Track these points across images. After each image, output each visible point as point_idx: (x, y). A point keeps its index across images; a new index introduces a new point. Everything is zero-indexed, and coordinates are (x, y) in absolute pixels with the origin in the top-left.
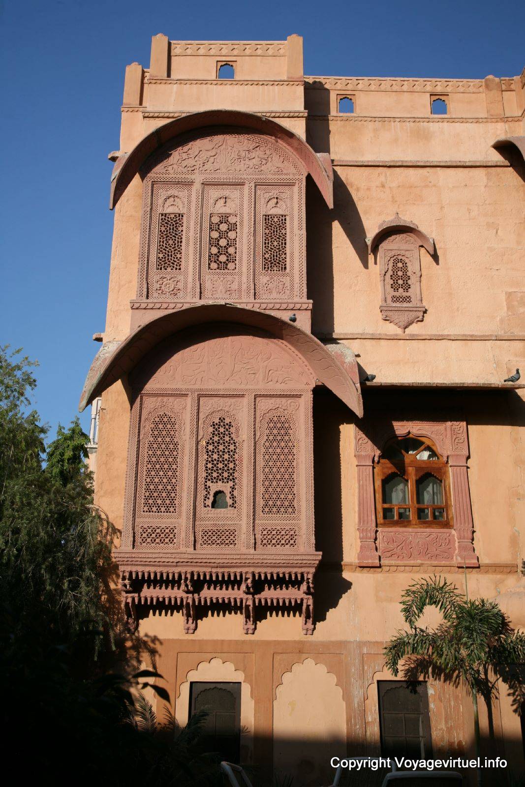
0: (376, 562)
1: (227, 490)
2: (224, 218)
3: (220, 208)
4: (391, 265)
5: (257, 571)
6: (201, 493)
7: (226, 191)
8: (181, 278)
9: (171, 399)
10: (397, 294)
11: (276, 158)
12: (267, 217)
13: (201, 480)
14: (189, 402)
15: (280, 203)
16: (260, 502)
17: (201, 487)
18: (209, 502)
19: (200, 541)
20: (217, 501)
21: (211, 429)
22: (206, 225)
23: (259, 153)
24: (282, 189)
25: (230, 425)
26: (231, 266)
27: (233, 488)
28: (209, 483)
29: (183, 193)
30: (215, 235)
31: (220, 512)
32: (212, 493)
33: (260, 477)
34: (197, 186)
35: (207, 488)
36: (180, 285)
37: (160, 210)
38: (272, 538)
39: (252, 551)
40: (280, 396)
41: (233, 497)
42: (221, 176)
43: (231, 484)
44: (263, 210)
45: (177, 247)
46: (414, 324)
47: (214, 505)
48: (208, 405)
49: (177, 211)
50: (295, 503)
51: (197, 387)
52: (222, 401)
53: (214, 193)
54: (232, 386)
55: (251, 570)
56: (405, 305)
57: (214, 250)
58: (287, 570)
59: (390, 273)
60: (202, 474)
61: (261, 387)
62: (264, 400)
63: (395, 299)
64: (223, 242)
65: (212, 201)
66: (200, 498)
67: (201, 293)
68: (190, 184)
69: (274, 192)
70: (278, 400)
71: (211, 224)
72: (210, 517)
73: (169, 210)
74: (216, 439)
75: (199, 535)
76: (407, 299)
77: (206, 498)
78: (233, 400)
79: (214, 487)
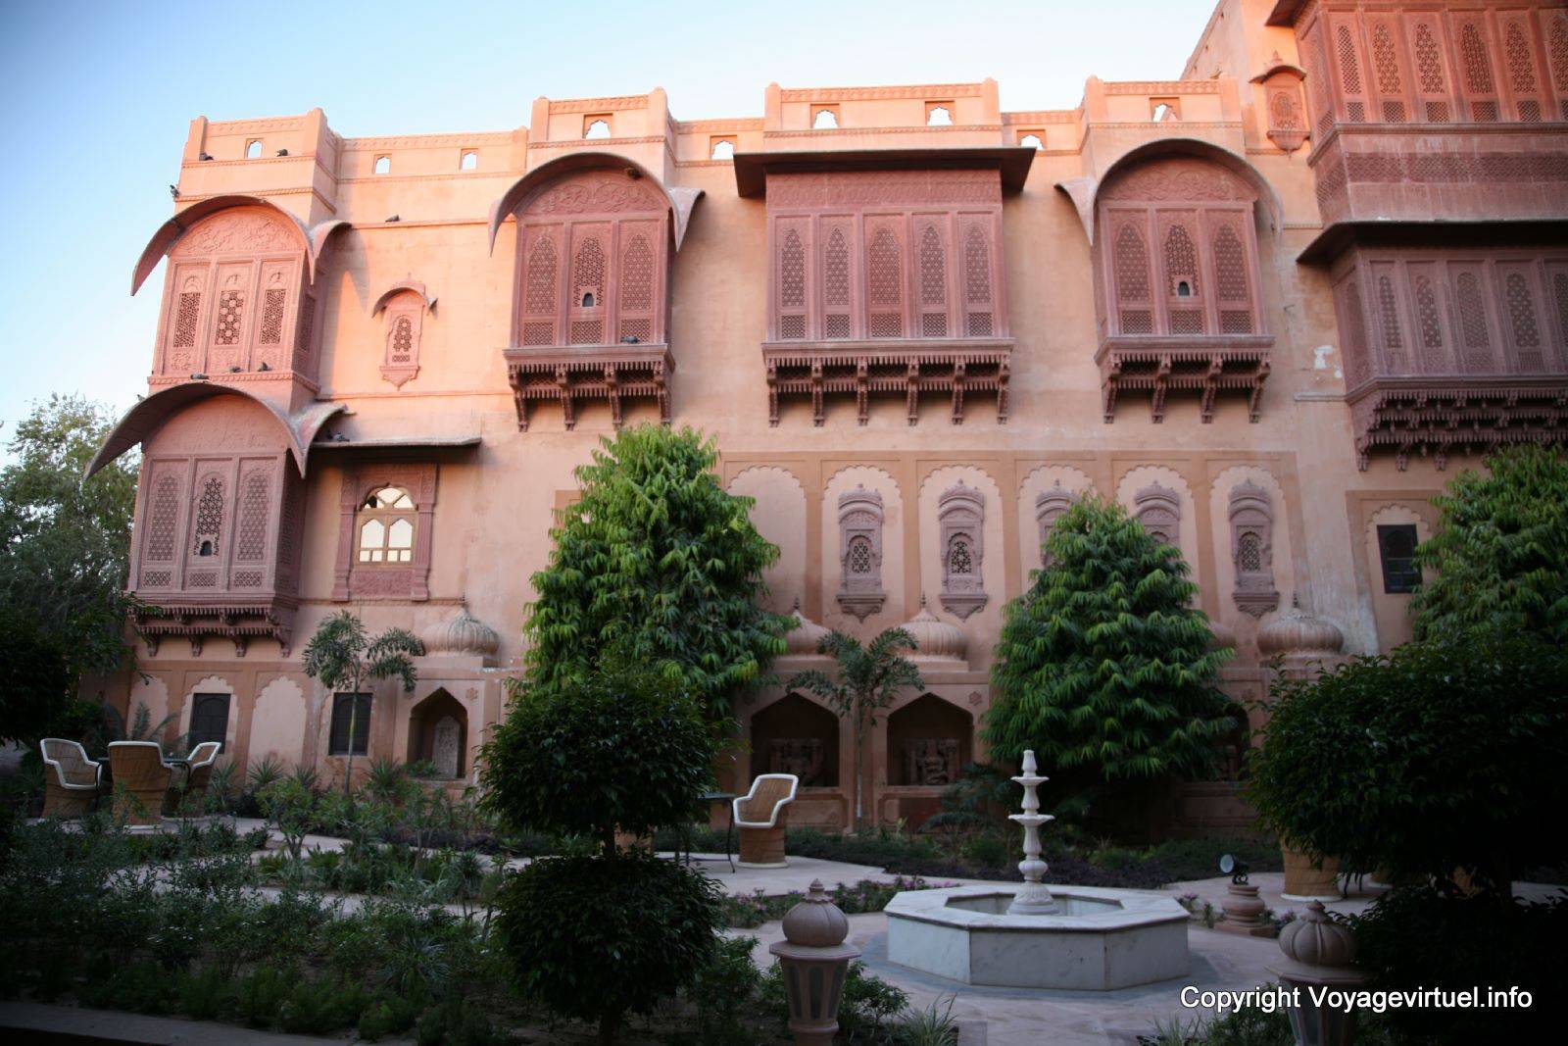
0: (345, 597)
1: (213, 542)
2: (234, 296)
3: (232, 286)
4: (397, 324)
5: (228, 607)
6: (193, 543)
7: (238, 269)
8: (192, 353)
9: (176, 464)
10: (398, 354)
11: (282, 234)
12: (270, 293)
13: (194, 532)
14: (188, 466)
15: (282, 278)
16: (237, 550)
17: (193, 538)
18: (198, 551)
19: (188, 583)
20: (206, 549)
21: (205, 489)
22: (217, 303)
23: (269, 230)
24: (284, 264)
25: (220, 485)
26: (234, 340)
27: (217, 539)
28: (200, 535)
29: (199, 273)
30: (225, 311)
31: (206, 558)
32: (201, 543)
33: (239, 529)
34: (213, 266)
35: (197, 539)
36: (191, 361)
37: (181, 291)
38: (244, 579)
39: (225, 591)
40: (260, 458)
41: (217, 546)
42: (234, 256)
43: (216, 535)
44: (266, 286)
45: (192, 325)
46: (409, 383)
47: (202, 553)
48: (203, 468)
49: (195, 291)
50: (264, 551)
51: (196, 452)
52: (215, 464)
53: (227, 271)
54: (224, 451)
55: (223, 606)
56: (404, 364)
57: (223, 326)
58: (251, 606)
59: (395, 333)
60: (195, 527)
61: (246, 451)
62: (248, 462)
63: (397, 359)
64: (230, 318)
65: (224, 280)
66: (192, 546)
67: (206, 366)
68: (208, 264)
69: (277, 267)
70: (259, 462)
71: (222, 301)
72: (199, 563)
73: (189, 290)
74: (208, 497)
75: (188, 578)
76: (406, 359)
77: (196, 547)
78: (223, 463)
79: (203, 538)
